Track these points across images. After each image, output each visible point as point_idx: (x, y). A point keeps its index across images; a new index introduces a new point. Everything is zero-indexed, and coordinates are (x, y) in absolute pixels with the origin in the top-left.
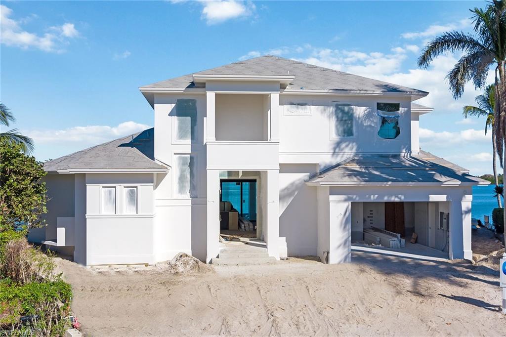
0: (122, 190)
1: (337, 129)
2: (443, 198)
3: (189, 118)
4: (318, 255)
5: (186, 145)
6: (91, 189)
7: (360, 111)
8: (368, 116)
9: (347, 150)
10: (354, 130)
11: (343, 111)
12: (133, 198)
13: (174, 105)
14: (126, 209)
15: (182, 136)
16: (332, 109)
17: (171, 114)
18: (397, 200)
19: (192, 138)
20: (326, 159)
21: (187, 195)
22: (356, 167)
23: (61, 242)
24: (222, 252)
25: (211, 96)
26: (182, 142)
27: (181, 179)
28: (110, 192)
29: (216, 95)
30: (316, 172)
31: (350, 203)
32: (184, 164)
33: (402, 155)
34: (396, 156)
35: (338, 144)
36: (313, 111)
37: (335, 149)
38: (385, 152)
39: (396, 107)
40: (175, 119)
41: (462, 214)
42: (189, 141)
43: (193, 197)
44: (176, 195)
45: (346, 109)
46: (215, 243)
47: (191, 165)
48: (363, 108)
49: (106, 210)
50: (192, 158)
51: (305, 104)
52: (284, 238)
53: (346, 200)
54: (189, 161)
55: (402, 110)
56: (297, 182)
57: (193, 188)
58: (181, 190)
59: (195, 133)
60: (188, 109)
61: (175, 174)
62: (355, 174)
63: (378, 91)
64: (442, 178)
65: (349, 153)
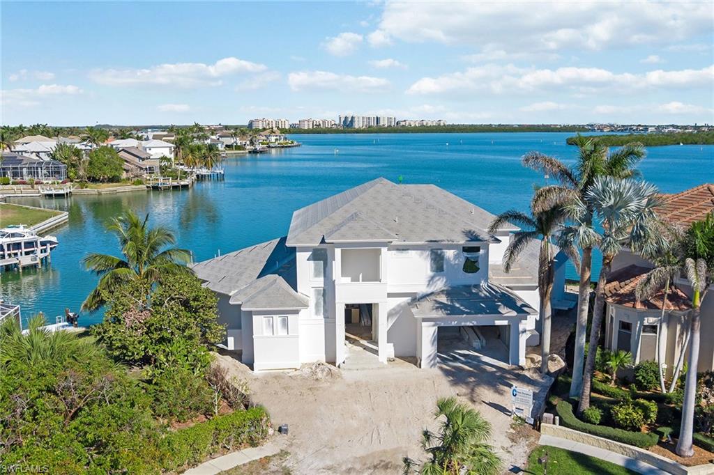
0: (277, 319)
1: (432, 267)
2: (505, 323)
3: (322, 262)
4: (414, 360)
5: (320, 282)
6: (255, 318)
7: (450, 254)
8: (456, 257)
9: (439, 282)
10: (445, 266)
11: (436, 254)
12: (285, 323)
13: (311, 253)
14: (280, 331)
15: (316, 275)
16: (428, 253)
17: (308, 260)
18: (471, 324)
19: (325, 276)
20: (422, 289)
21: (321, 317)
22: (443, 299)
23: (231, 346)
24: (346, 359)
25: (338, 251)
26: (317, 279)
27: (317, 305)
28: (269, 321)
29: (342, 250)
30: (416, 299)
31: (437, 327)
32: (319, 294)
33: (481, 284)
34: (477, 286)
35: (432, 278)
36: (413, 254)
37: (430, 281)
38: (467, 283)
39: (477, 249)
40: (312, 263)
41: (519, 334)
42: (322, 279)
43: (325, 318)
44: (314, 317)
45: (439, 252)
46: (344, 350)
47: (324, 295)
48: (452, 251)
49: (267, 333)
50: (324, 290)
51: (408, 250)
52: (392, 344)
53: (434, 326)
54: (322, 292)
55: (482, 252)
56: (402, 304)
57: (325, 311)
58: (317, 313)
59: (326, 272)
60: (321, 255)
61: (312, 302)
62: (441, 306)
63: (462, 241)
64: (504, 310)
65: (440, 284)
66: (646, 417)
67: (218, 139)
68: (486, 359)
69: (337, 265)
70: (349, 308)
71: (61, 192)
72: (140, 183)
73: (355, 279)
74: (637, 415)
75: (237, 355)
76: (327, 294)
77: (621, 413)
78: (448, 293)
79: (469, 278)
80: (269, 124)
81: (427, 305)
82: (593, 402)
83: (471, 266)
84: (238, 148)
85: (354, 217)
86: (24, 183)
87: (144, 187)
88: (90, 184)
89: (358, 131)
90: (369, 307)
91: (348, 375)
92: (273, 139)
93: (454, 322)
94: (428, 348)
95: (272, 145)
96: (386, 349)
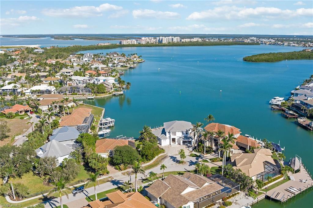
1: (182, 134)
4: (180, 144)
6: (162, 140)
7: (184, 132)
10: (184, 134)
12: (165, 140)
16: (182, 132)
18: (187, 141)
20: (181, 136)
22: (183, 138)
29: (172, 132)
30: (180, 137)
33: (188, 136)
36: (180, 132)
41: (192, 142)
43: (170, 140)
46: (172, 143)
49: (163, 141)
53: (182, 141)
55: (188, 132)
59: (170, 134)
60: (169, 132)
61: (168, 138)
62: (183, 139)
63: (186, 131)
64: (190, 139)
65: (183, 136)
66: (202, 151)
67: (118, 63)
68: (189, 144)
69: (171, 134)
70: (172, 139)
71: (92, 98)
72: (110, 93)
73: (173, 135)
74: (201, 151)
75: (159, 144)
76: (170, 137)
77: (200, 150)
78: (184, 137)
79: (186, 135)
80: (128, 42)
81: (182, 138)
82: (198, 149)
83: (187, 134)
84: (126, 67)
85: (173, 128)
86: (81, 94)
87: (111, 95)
88: (97, 94)
89: (165, 45)
90: (175, 138)
91: (172, 146)
92: (135, 59)
93: (185, 140)
94: (181, 143)
95: (135, 62)
96: (177, 143)
